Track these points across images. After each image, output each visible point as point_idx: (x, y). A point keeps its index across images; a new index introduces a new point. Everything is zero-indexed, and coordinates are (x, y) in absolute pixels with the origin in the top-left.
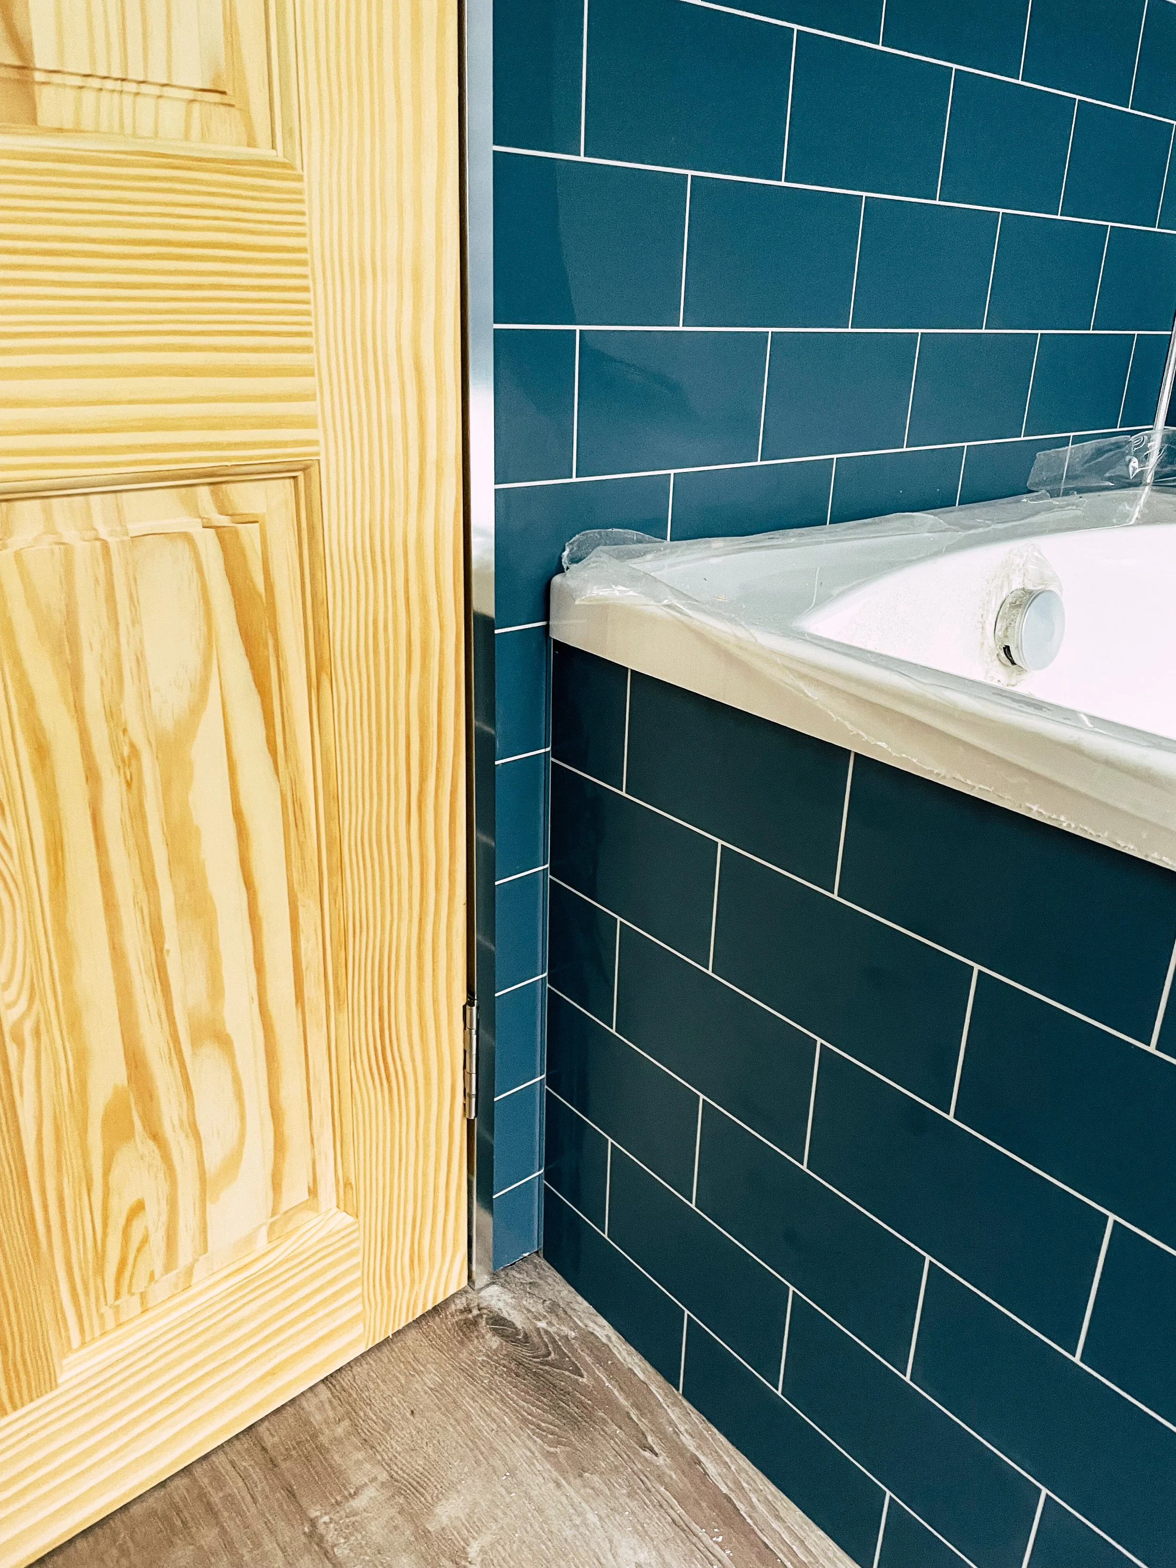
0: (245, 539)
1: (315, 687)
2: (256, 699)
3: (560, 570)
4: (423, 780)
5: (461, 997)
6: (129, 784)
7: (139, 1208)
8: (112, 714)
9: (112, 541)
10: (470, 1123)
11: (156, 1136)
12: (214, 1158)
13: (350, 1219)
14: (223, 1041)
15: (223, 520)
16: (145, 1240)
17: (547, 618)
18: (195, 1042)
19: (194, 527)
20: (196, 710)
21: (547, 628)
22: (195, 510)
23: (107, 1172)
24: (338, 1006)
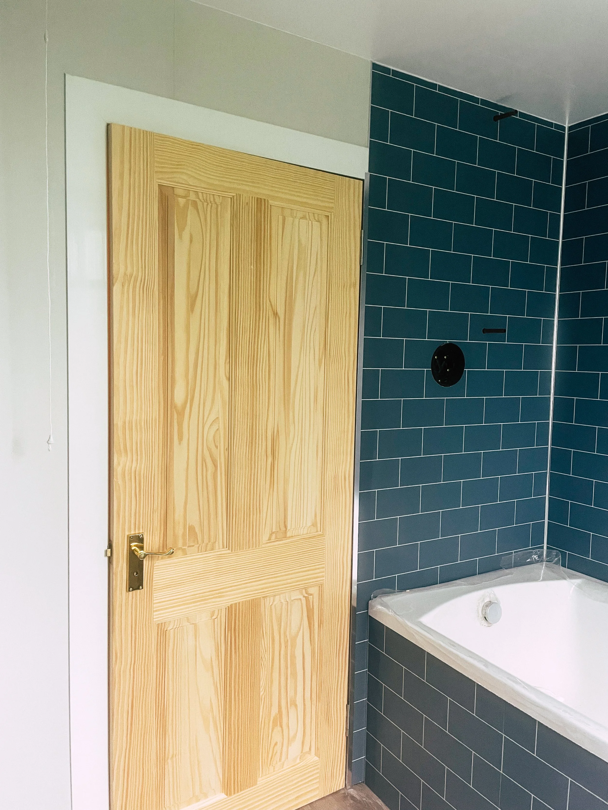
0: (310, 599)
1: (319, 626)
2: (309, 630)
3: (371, 599)
4: (340, 646)
5: (346, 703)
6: (286, 647)
7: (276, 744)
8: (285, 633)
9: (289, 601)
10: (347, 737)
11: (281, 726)
12: (292, 734)
13: (318, 759)
14: (296, 706)
15: (306, 595)
16: (277, 752)
17: (368, 609)
18: (291, 706)
19: (301, 597)
20: (298, 632)
21: (368, 612)
22: (302, 594)
23: (272, 733)
24: (319, 701)
